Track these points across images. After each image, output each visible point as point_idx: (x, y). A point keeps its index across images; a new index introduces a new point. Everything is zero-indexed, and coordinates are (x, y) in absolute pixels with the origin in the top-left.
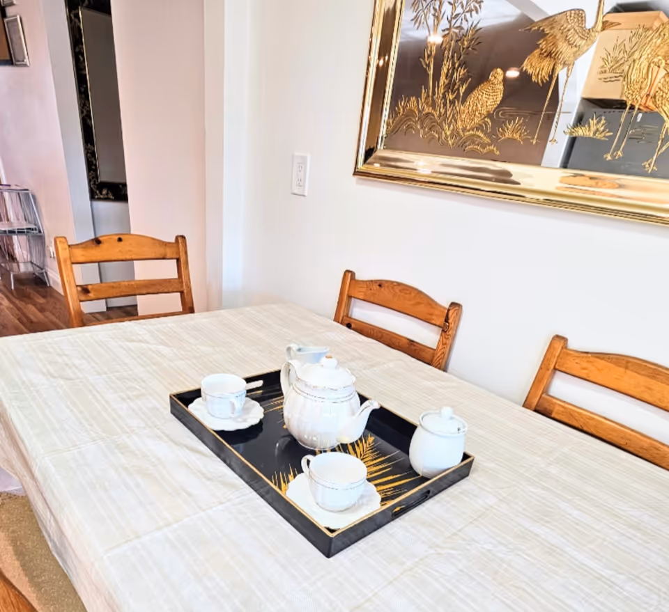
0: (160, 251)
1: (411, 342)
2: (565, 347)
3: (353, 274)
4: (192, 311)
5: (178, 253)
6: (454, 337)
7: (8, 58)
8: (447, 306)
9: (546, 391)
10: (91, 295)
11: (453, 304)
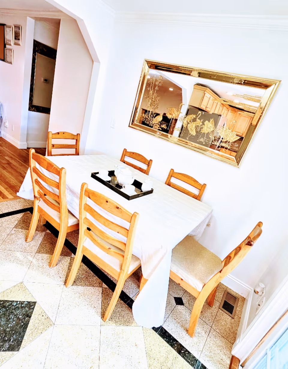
0: (73, 137)
1: (140, 168)
2: (173, 171)
3: (126, 150)
4: (78, 155)
5: (77, 138)
6: (150, 167)
7: (3, 59)
8: (149, 160)
9: (170, 180)
10: (54, 147)
11: (151, 160)
